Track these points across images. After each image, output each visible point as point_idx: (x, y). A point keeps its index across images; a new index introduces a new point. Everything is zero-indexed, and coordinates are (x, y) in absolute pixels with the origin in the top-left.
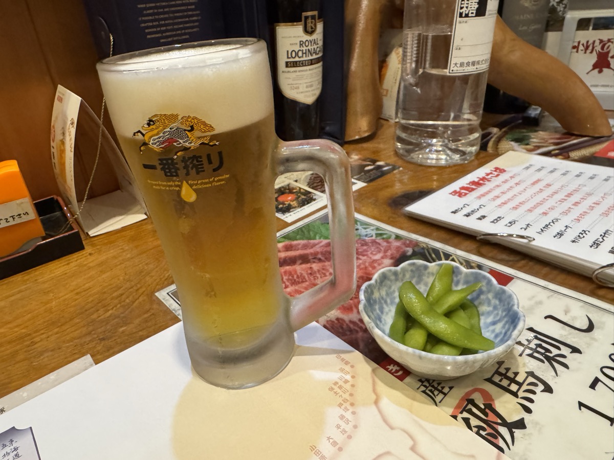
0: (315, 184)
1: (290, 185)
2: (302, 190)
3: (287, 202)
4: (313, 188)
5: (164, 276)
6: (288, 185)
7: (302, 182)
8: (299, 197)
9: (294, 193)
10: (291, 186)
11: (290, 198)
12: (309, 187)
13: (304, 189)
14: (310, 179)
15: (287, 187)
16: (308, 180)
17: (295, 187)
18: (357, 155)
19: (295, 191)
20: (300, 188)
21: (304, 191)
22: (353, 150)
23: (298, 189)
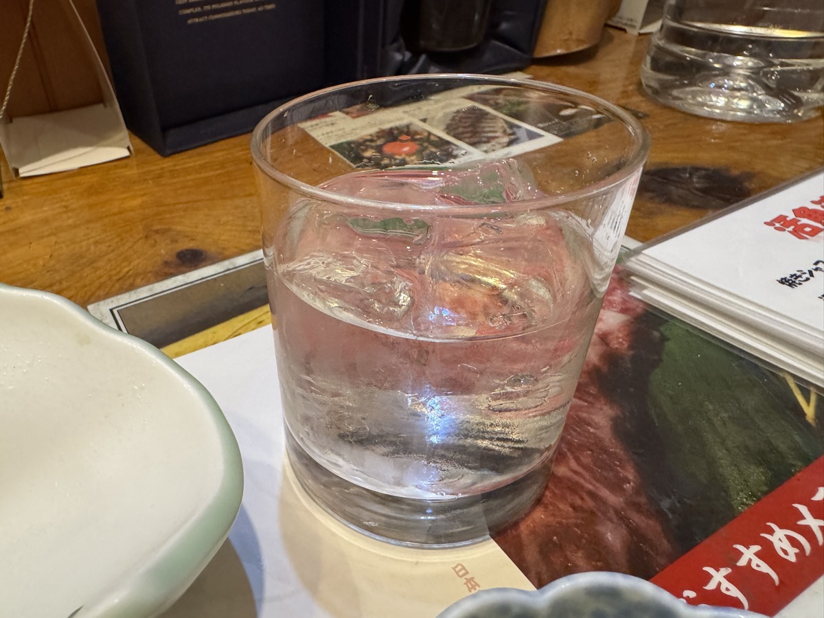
0: (460, 130)
1: (411, 127)
2: (432, 138)
3: (400, 155)
4: (455, 136)
5: (119, 272)
6: (408, 126)
7: (435, 123)
8: (426, 148)
10: (413, 128)
11: (406, 149)
12: (448, 133)
13: (436, 136)
14: (453, 119)
15: (405, 130)
16: (448, 121)
17: (419, 130)
19: (418, 137)
20: (430, 134)
23: (426, 134)
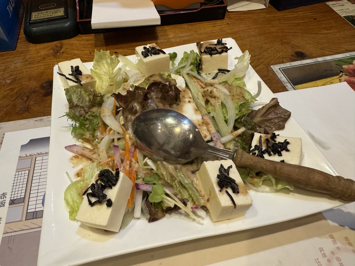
5: (277, 56)
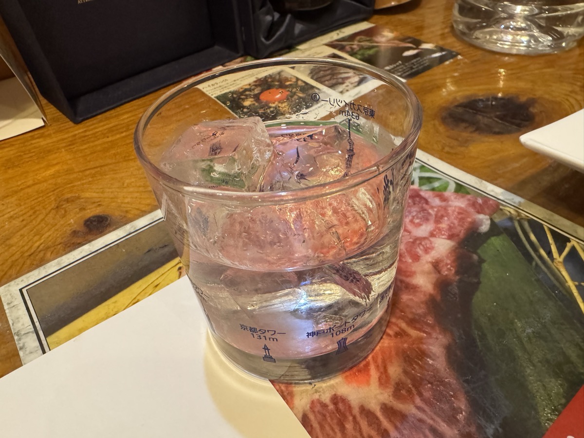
0: (321, 74)
3: (273, 103)
6: (280, 73)
9: (287, 87)
10: (284, 76)
11: (278, 96)
12: (312, 78)
17: (289, 77)
18: (392, 31)
19: (288, 83)
20: (298, 79)
21: (303, 84)
22: (387, 24)
23: (294, 80)
